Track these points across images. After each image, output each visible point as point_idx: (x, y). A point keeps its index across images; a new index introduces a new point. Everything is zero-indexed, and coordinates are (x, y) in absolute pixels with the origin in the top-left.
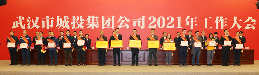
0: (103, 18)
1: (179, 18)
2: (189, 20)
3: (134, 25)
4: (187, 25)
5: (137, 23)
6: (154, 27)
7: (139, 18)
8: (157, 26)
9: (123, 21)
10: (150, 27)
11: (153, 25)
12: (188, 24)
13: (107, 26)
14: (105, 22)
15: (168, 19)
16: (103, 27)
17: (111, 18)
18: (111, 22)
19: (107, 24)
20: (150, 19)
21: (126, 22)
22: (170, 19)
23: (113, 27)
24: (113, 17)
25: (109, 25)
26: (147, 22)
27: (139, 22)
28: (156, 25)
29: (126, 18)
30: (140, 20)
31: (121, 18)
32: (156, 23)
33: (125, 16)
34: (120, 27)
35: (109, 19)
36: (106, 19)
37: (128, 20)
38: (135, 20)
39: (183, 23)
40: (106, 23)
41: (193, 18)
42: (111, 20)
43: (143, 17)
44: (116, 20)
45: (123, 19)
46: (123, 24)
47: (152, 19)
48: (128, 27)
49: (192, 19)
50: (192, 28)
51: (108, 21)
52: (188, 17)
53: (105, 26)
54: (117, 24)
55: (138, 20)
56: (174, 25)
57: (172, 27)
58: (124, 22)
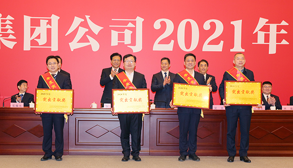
0: (27, 19)
1: (238, 25)
2: (266, 29)
3: (115, 42)
4: (259, 43)
5: (121, 37)
6: (169, 47)
7: (127, 23)
8: (176, 44)
9: (82, 31)
10: (157, 47)
11: (166, 41)
12: (261, 40)
13: (37, 44)
14: (32, 31)
15: (207, 26)
16: (27, 47)
17: (50, 20)
18: (49, 31)
19: (39, 37)
20: (157, 25)
21: (90, 33)
22: (213, 26)
23: (55, 47)
24: (55, 19)
25: (42, 41)
26: (150, 35)
27: (128, 34)
28: (173, 41)
29: (90, 23)
30: (129, 29)
31: (77, 21)
32: (174, 36)
33: (87, 17)
34: (74, 45)
35: (43, 22)
36: (35, 23)
37: (96, 29)
38: (115, 29)
39: (249, 37)
40: (35, 35)
41: (275, 25)
42: (49, 26)
43: (139, 21)
44: (64, 26)
45: (84, 24)
46: (84, 39)
47: (163, 25)
48: (95, 46)
49: (273, 27)
50: (272, 50)
51: (42, 30)
52: (262, 22)
53: (33, 43)
54: (64, 40)
55: (123, 29)
56: (222, 42)
57: (219, 48)
58: (86, 33)
